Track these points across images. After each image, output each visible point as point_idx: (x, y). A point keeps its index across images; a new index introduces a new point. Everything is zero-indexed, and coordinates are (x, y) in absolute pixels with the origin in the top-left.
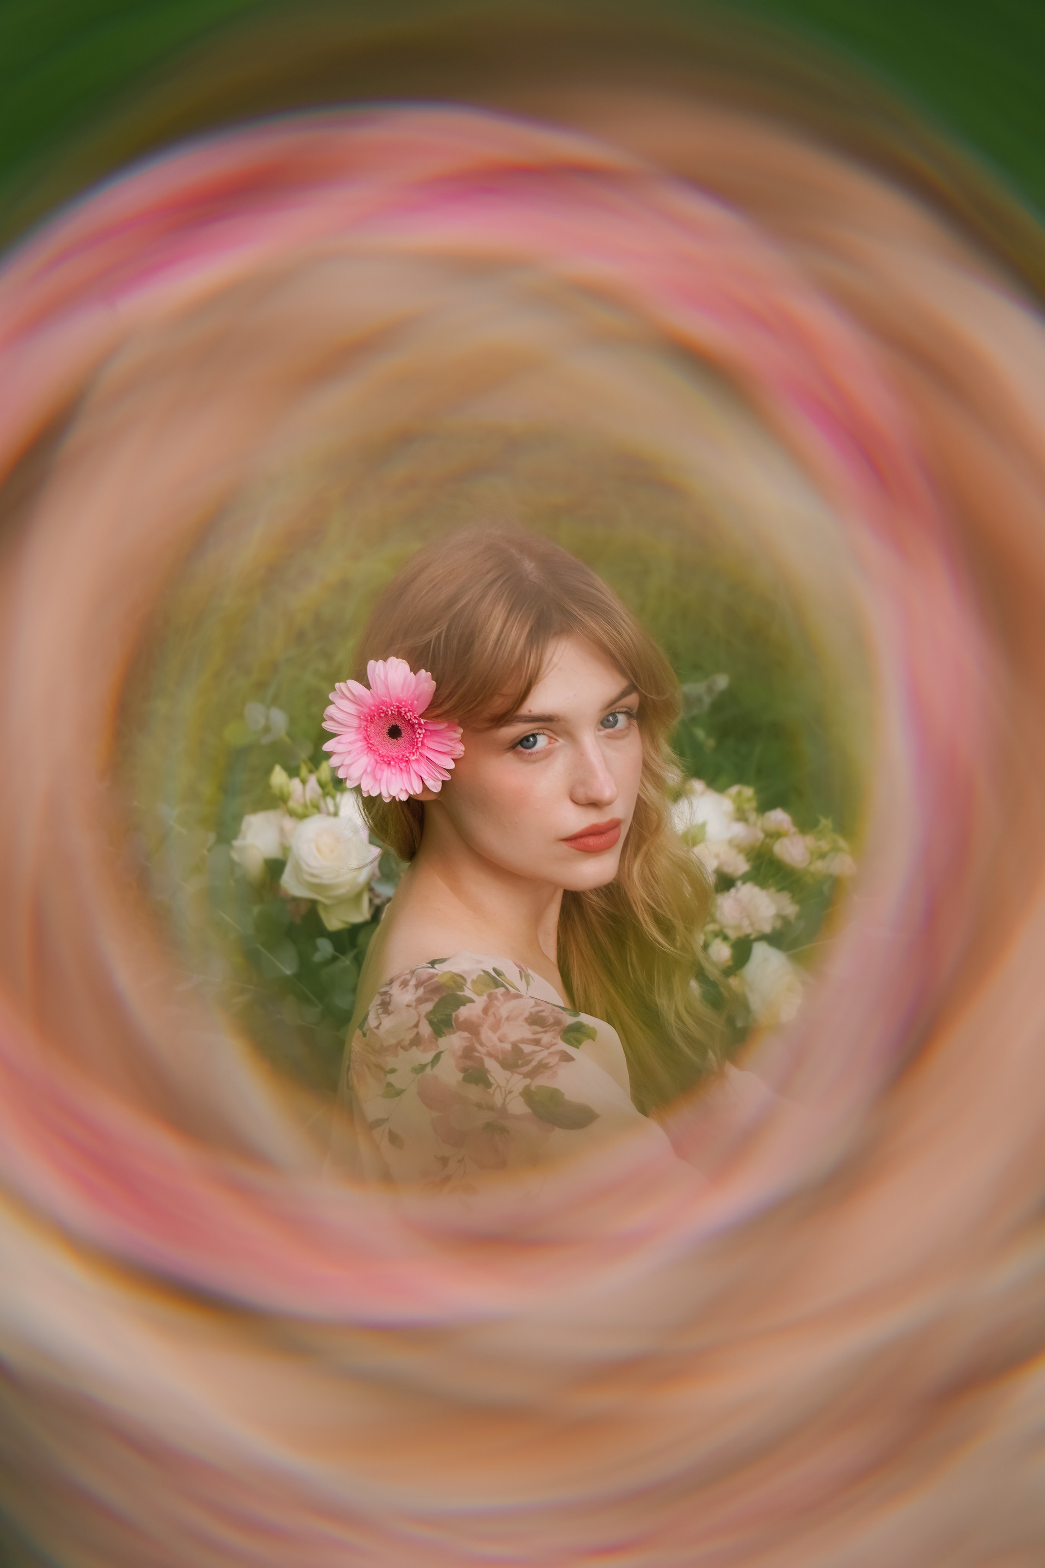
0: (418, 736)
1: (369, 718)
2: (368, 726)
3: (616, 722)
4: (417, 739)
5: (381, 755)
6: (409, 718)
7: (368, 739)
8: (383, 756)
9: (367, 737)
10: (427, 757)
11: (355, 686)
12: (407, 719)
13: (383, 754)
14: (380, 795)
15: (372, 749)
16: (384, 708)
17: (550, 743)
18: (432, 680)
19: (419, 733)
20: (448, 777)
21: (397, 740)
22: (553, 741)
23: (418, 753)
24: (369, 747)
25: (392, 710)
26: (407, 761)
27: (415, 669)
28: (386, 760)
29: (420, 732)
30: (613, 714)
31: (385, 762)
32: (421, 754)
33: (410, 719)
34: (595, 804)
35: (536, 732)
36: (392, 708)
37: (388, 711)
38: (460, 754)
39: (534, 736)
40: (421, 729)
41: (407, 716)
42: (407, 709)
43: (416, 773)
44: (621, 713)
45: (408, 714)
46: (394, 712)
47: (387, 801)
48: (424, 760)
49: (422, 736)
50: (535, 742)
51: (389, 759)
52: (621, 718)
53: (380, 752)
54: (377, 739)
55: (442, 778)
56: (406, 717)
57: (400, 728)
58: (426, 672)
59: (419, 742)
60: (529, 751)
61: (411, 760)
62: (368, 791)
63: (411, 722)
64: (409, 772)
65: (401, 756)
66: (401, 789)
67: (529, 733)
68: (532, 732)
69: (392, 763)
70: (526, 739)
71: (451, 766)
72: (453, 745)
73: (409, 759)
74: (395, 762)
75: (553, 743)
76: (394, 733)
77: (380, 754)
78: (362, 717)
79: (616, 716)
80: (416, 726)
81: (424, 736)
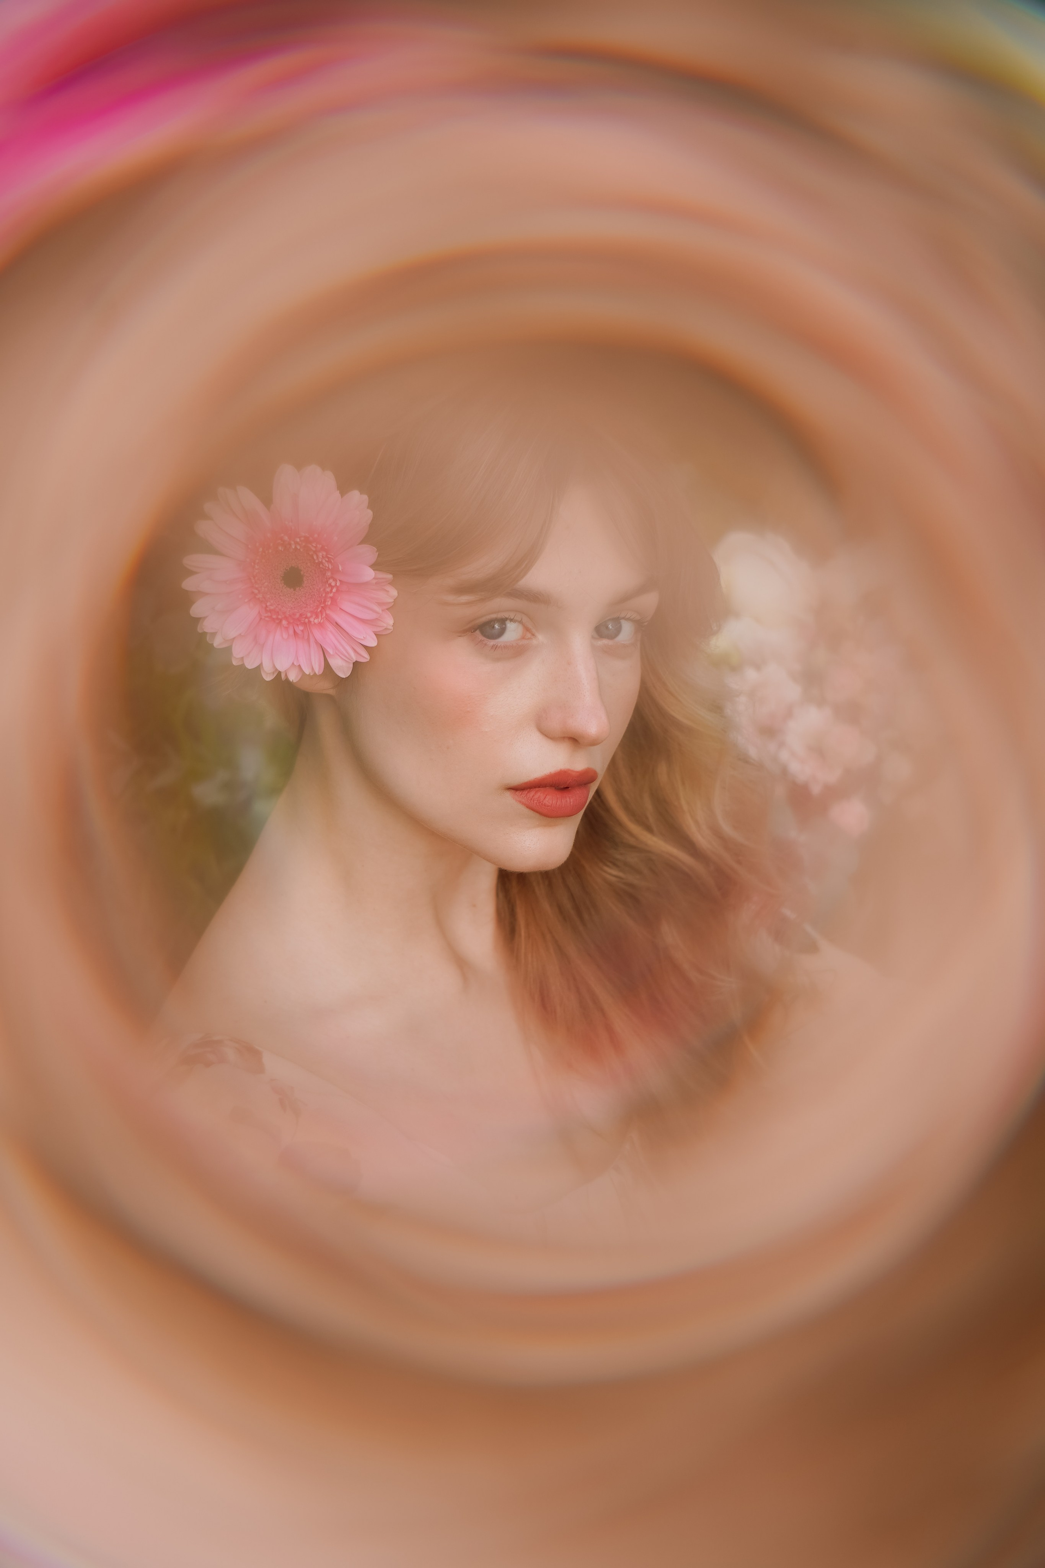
0: (328, 590)
1: (261, 549)
2: (257, 561)
3: (618, 631)
4: (327, 593)
5: (268, 609)
6: (320, 560)
7: (253, 581)
8: (270, 611)
9: (252, 578)
10: (336, 623)
11: (248, 498)
12: (317, 561)
13: (272, 608)
14: (259, 668)
15: (257, 597)
16: (286, 538)
17: (523, 638)
18: (368, 508)
19: (330, 585)
20: (365, 657)
21: (295, 590)
22: (529, 635)
23: (324, 615)
24: (253, 593)
25: (296, 543)
26: (304, 624)
27: (343, 488)
28: (274, 617)
29: (333, 584)
30: (617, 620)
31: (273, 620)
32: (328, 618)
33: (321, 563)
34: (575, 740)
35: (506, 615)
36: (298, 540)
37: (290, 544)
38: (386, 629)
39: (503, 621)
40: (335, 580)
41: (317, 556)
42: (319, 546)
43: (316, 642)
44: (628, 619)
45: (320, 554)
46: (298, 547)
47: (268, 678)
48: (330, 627)
49: (334, 590)
50: (502, 631)
51: (280, 617)
52: (627, 628)
53: (268, 604)
54: (266, 584)
55: (354, 658)
56: (315, 557)
57: (302, 573)
58: (361, 494)
59: (328, 600)
60: (492, 642)
61: (312, 623)
62: (242, 658)
63: (321, 566)
64: (308, 640)
65: (298, 616)
66: (293, 664)
67: (494, 616)
68: (500, 615)
69: (284, 622)
70: (490, 623)
71: (372, 642)
72: (380, 611)
73: (310, 622)
74: (289, 623)
75: (528, 639)
76: (293, 579)
77: (267, 606)
78: (250, 546)
79: (620, 623)
80: (329, 574)
81: (337, 590)
